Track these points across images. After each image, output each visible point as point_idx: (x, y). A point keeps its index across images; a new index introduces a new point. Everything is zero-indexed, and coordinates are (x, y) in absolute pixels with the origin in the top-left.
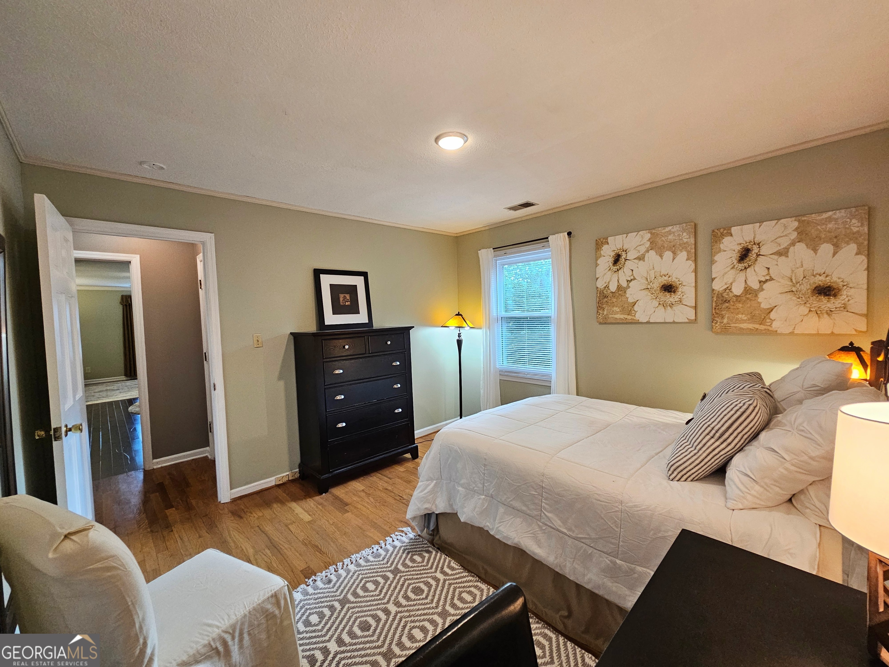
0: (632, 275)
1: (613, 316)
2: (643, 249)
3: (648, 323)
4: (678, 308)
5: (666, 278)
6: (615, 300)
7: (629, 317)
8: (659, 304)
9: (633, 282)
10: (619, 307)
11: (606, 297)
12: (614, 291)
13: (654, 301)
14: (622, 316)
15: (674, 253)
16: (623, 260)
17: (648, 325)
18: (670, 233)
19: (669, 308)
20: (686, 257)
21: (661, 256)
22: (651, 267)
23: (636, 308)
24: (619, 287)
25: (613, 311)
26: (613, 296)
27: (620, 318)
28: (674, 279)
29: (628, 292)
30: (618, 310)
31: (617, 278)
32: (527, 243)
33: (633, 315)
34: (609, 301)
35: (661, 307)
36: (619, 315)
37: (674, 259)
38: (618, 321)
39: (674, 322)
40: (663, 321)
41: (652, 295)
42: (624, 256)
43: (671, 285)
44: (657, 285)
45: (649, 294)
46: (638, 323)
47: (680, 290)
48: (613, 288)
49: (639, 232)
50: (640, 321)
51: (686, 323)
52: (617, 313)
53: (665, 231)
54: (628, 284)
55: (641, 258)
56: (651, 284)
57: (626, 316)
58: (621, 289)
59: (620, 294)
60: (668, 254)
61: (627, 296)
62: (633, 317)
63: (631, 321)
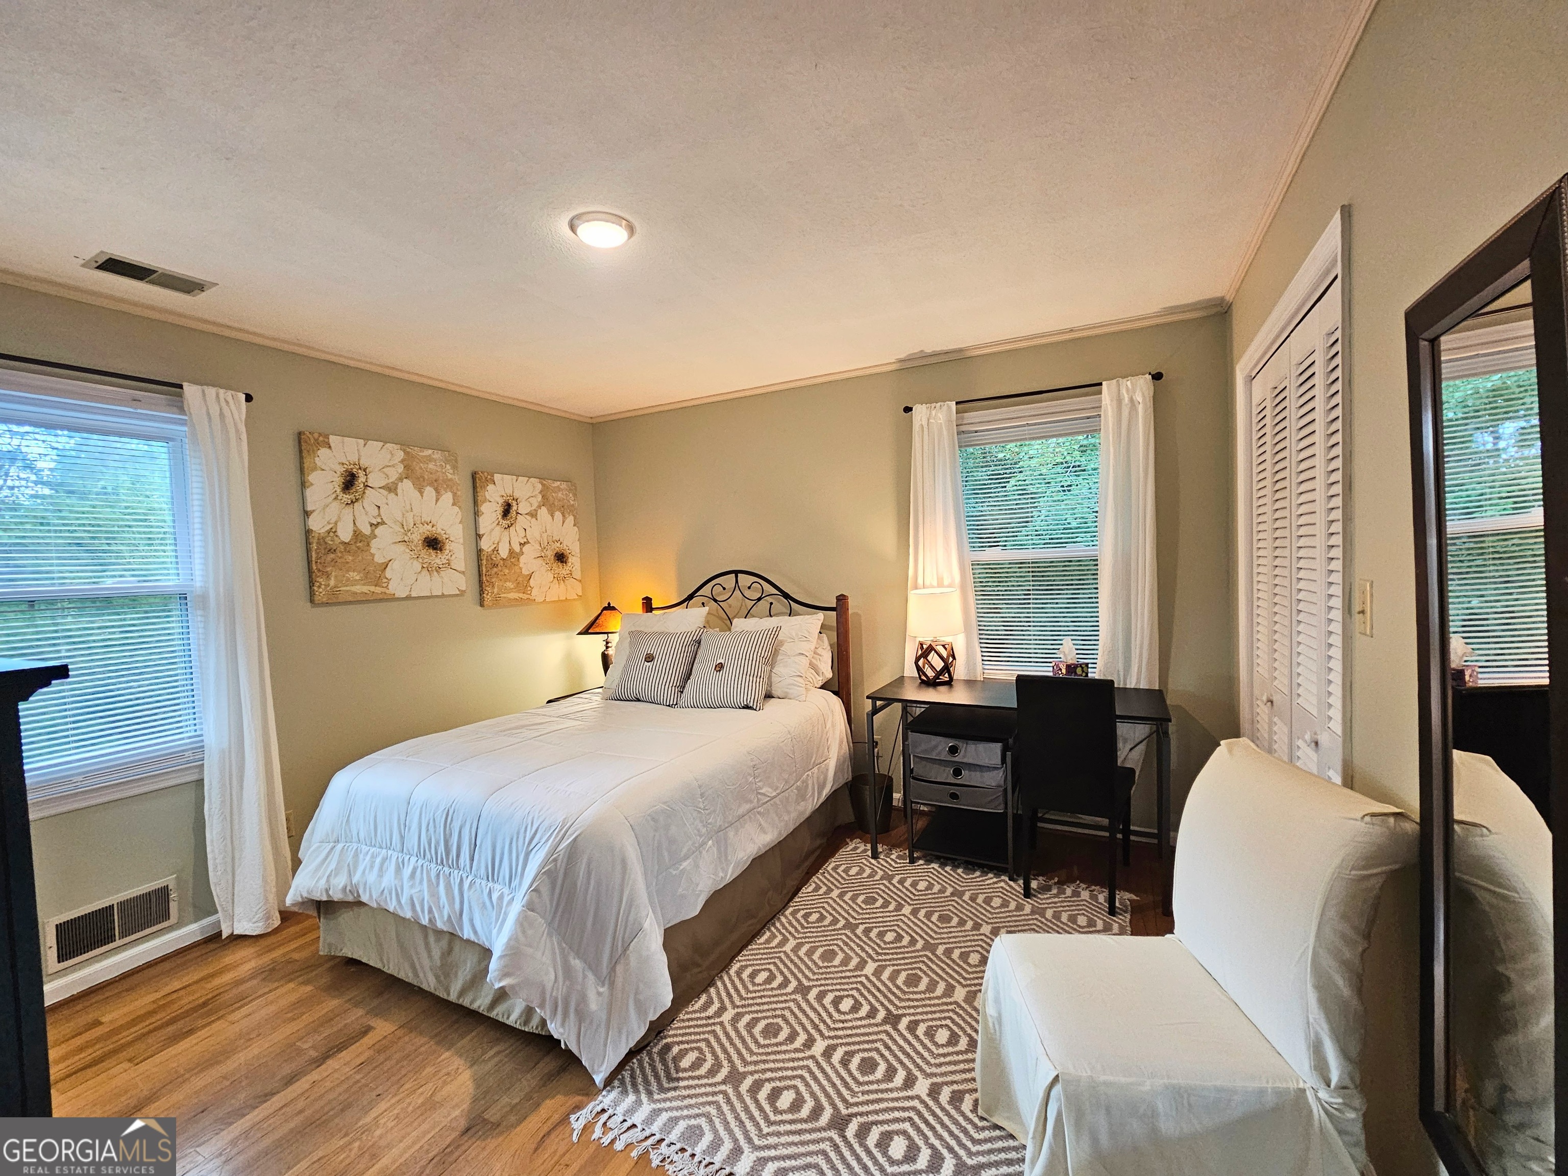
0: (379, 515)
1: (348, 588)
2: (394, 476)
3: (408, 598)
4: (447, 574)
5: (429, 527)
6: (350, 558)
7: (378, 590)
8: (423, 567)
9: (381, 528)
10: (359, 572)
11: (331, 551)
12: (347, 541)
13: (415, 562)
14: (365, 589)
15: (437, 491)
16: (362, 485)
17: (409, 602)
18: (429, 459)
19: (435, 573)
20: (451, 501)
21: (421, 493)
22: (408, 507)
23: (388, 573)
24: (357, 534)
25: (348, 579)
26: (345, 549)
27: (362, 593)
28: (439, 530)
29: (374, 544)
30: (358, 578)
31: (352, 518)
32: (103, 378)
33: (385, 585)
34: (339, 561)
35: (425, 572)
36: (358, 587)
37: (437, 500)
38: (359, 598)
39: (443, 596)
40: (429, 594)
41: (412, 553)
42: (362, 479)
43: (436, 539)
44: (417, 537)
45: (408, 551)
46: (393, 599)
47: (447, 547)
48: (345, 534)
49: (386, 442)
50: (396, 596)
51: (457, 595)
52: (355, 582)
53: (424, 454)
54: (373, 531)
55: (391, 489)
56: (409, 534)
57: (372, 589)
58: (360, 538)
59: (358, 548)
60: (429, 491)
61: (373, 551)
62: (384, 590)
63: (381, 597)
